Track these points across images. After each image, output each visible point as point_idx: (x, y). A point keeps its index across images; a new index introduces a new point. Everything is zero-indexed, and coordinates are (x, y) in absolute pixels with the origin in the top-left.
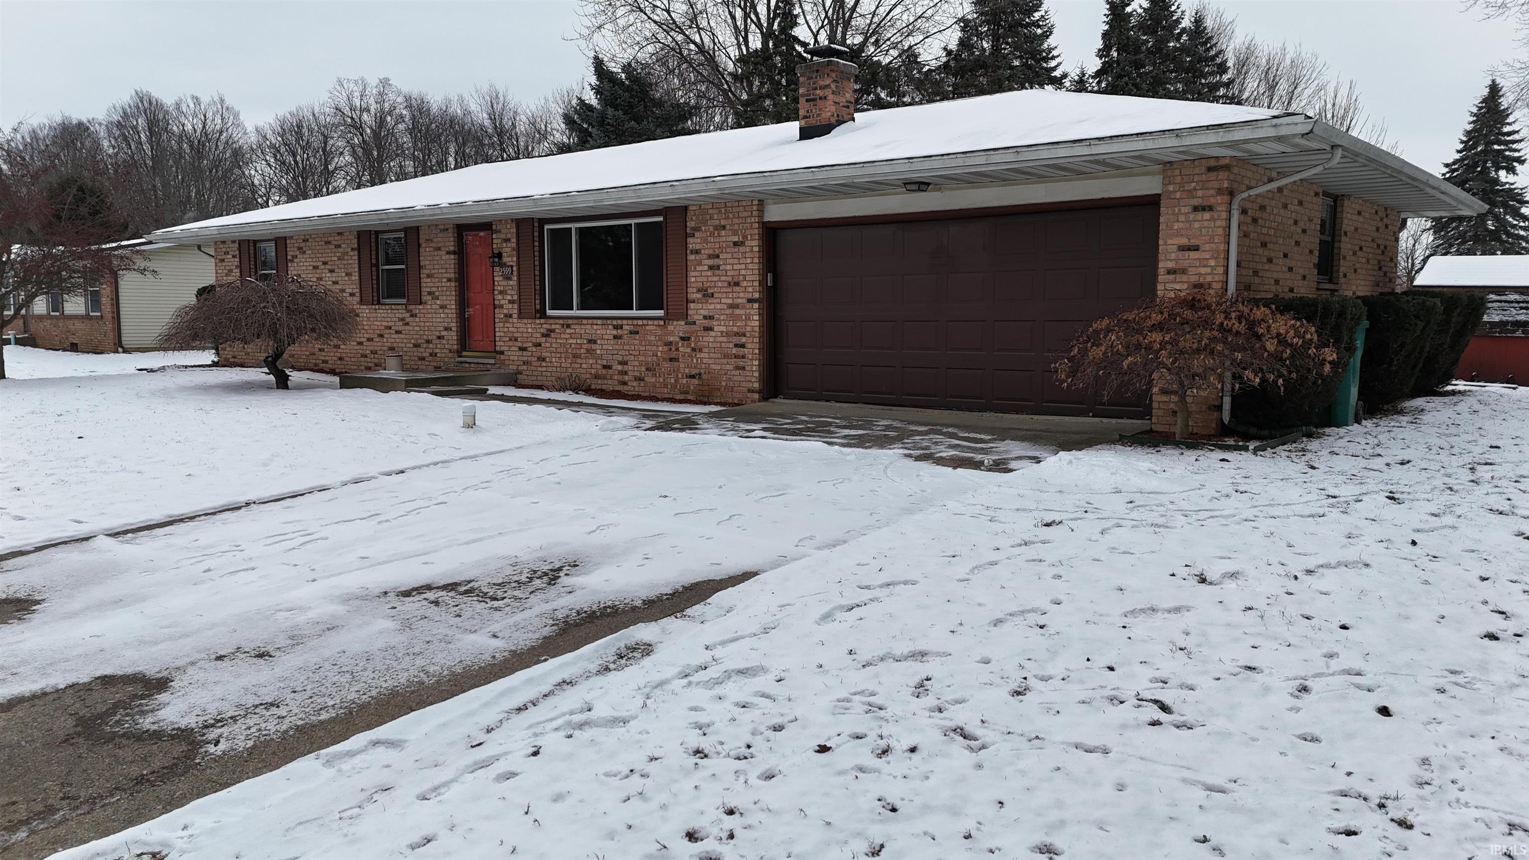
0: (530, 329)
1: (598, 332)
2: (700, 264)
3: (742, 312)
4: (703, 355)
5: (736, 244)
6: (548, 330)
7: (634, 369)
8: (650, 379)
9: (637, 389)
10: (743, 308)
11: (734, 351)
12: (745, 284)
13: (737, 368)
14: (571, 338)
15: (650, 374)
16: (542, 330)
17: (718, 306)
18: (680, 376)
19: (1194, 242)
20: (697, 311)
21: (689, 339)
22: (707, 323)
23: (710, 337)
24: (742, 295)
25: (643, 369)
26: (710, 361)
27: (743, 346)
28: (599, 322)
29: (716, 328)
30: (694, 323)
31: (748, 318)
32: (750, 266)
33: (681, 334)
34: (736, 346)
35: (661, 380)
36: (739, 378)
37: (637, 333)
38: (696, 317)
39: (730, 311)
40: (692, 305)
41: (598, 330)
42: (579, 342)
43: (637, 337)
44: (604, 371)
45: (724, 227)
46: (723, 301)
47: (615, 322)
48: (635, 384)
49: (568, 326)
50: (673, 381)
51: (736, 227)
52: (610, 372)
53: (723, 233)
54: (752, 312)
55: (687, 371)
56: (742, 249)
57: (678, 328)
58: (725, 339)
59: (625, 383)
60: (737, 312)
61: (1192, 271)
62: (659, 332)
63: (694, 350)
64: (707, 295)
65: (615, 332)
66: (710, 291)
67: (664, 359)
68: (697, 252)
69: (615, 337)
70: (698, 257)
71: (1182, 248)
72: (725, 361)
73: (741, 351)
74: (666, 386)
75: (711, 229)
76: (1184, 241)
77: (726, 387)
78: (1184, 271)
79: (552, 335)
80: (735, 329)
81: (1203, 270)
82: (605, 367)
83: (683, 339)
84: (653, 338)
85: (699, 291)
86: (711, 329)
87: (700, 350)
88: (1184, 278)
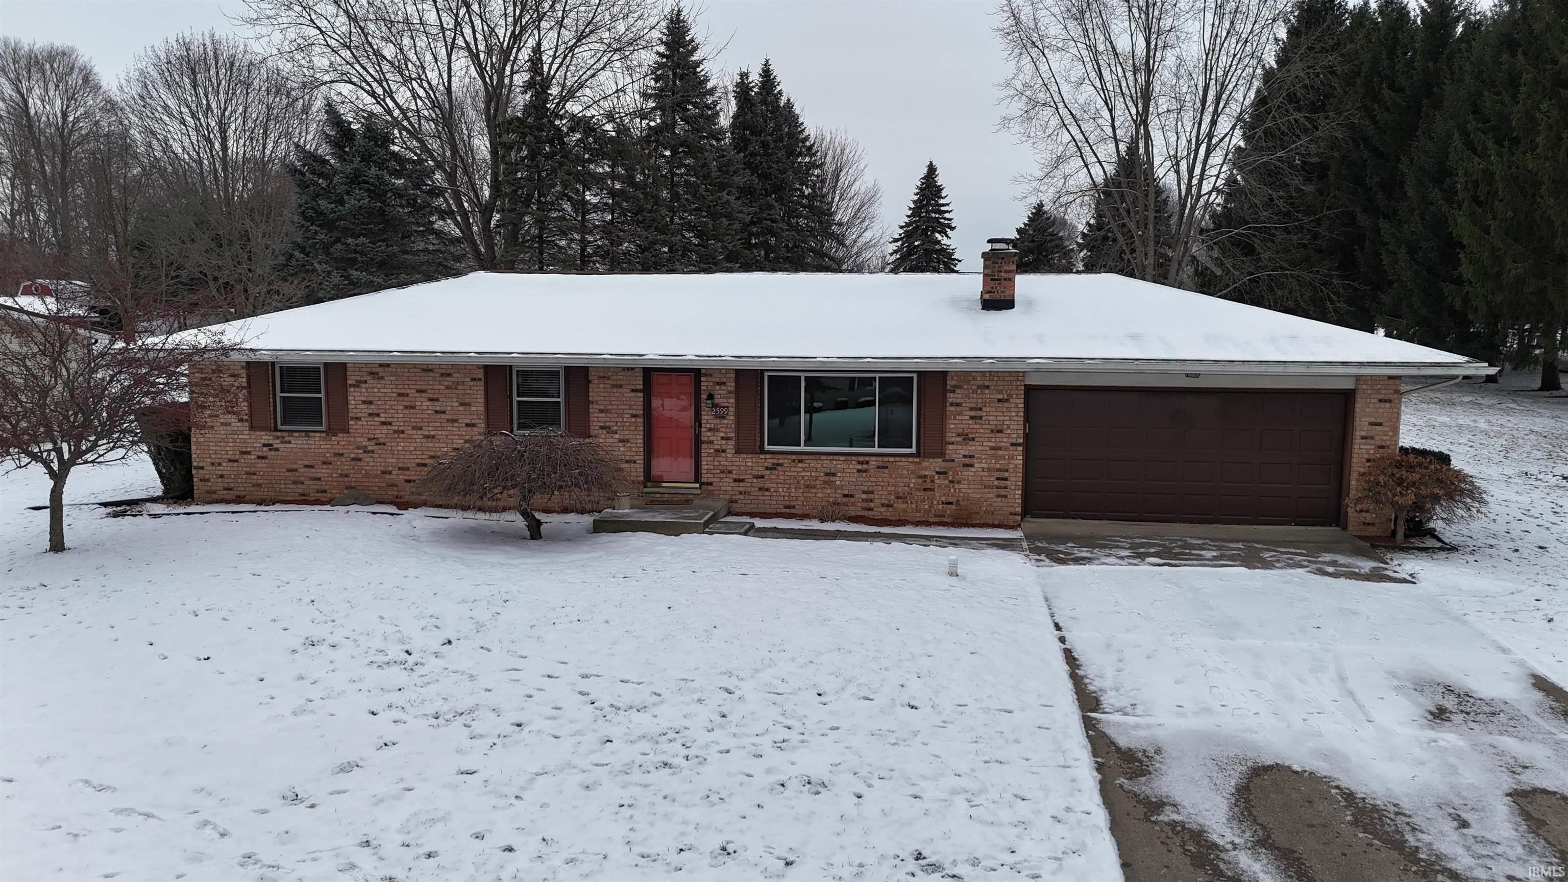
0: (749, 463)
1: (839, 466)
2: (960, 413)
3: (1005, 453)
4: (961, 486)
5: (999, 400)
6: (773, 464)
7: (880, 497)
8: (900, 505)
9: (884, 514)
10: (1006, 449)
11: (996, 483)
12: (1009, 431)
13: (998, 496)
14: (804, 471)
15: (900, 501)
16: (766, 464)
17: (980, 448)
18: (935, 502)
19: (1379, 421)
20: (957, 451)
21: (946, 473)
22: (967, 461)
23: (970, 472)
24: (1006, 440)
25: (893, 497)
26: (969, 491)
27: (1006, 479)
28: (842, 458)
29: (976, 465)
30: (953, 461)
31: (1011, 458)
32: (1015, 418)
33: (937, 470)
34: (998, 479)
35: (914, 506)
36: (1001, 504)
37: (887, 467)
38: (954, 456)
39: (993, 452)
40: (950, 447)
41: (839, 464)
42: (813, 474)
43: (886, 471)
44: (845, 500)
45: (988, 387)
46: (985, 444)
47: (861, 459)
48: (882, 509)
49: (800, 461)
50: (927, 507)
51: (1001, 388)
52: (852, 500)
53: (987, 391)
54: (1016, 453)
55: (943, 499)
56: (1006, 405)
57: (932, 465)
58: (986, 474)
59: (870, 509)
60: (1001, 453)
61: (1377, 438)
62: (912, 467)
63: (951, 482)
64: (967, 438)
65: (860, 467)
66: (970, 436)
67: (919, 490)
68: (958, 405)
69: (859, 471)
70: (958, 409)
71: (1371, 424)
72: (986, 491)
73: (1003, 483)
74: (918, 511)
75: (974, 387)
76: (1373, 420)
77: (987, 512)
78: (1372, 438)
79: (779, 468)
80: (998, 466)
81: (1385, 438)
82: (845, 496)
83: (938, 473)
84: (905, 472)
85: (958, 435)
86: (972, 466)
87: (959, 482)
88: (1372, 442)
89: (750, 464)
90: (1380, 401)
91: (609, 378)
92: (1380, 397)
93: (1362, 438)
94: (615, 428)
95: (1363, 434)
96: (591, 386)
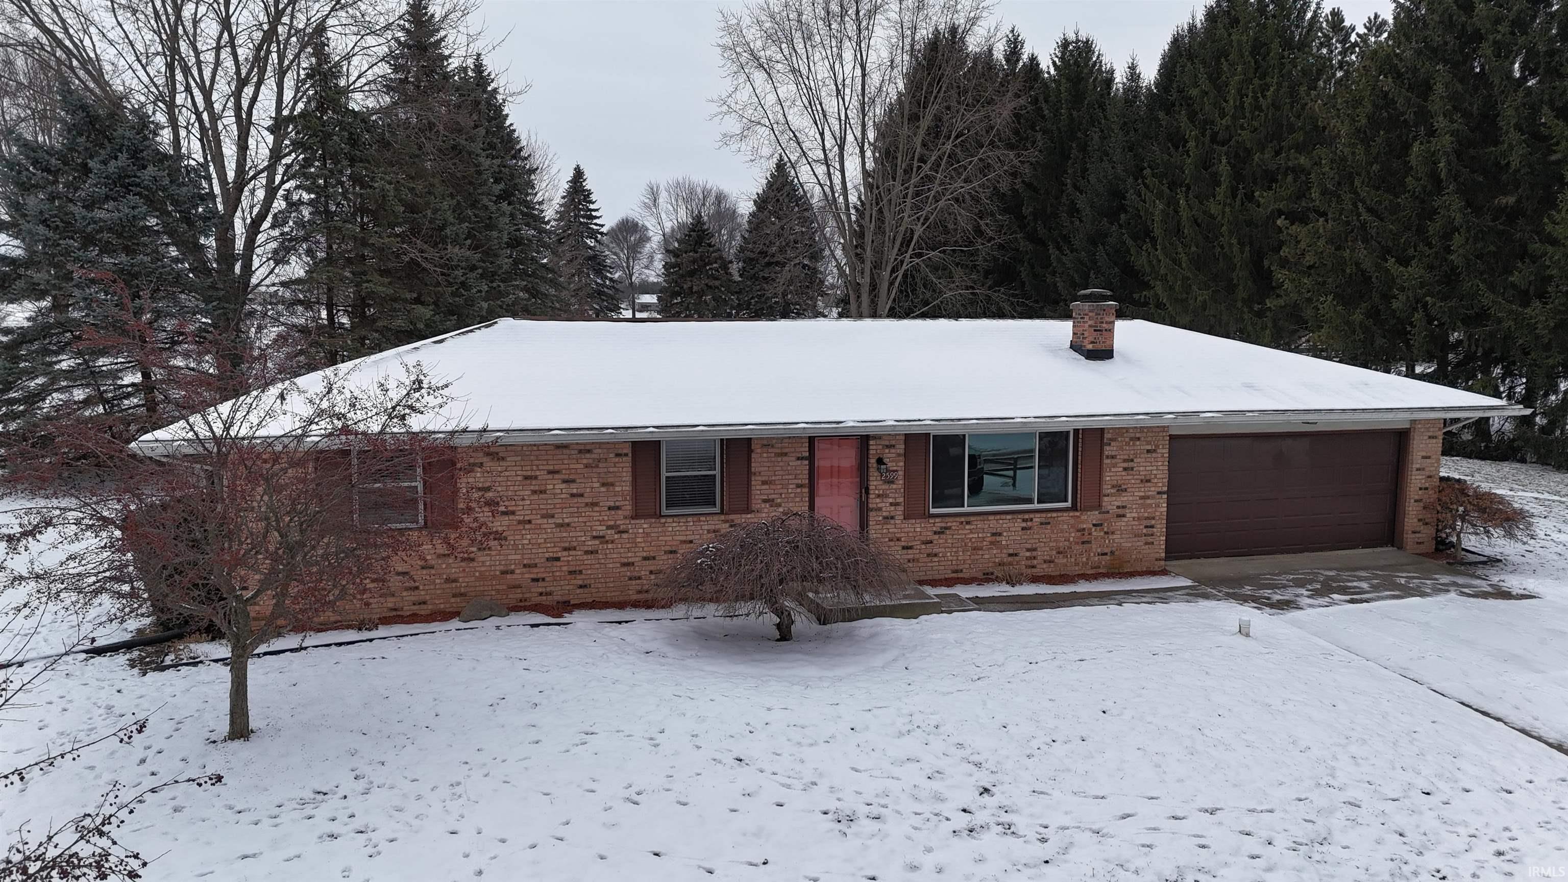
0: (918, 527)
1: (1005, 525)
2: (1115, 466)
3: (1152, 501)
4: (1115, 536)
5: (1148, 451)
6: (941, 528)
7: (1043, 553)
8: (1061, 560)
9: (1046, 570)
10: (1153, 497)
11: (1145, 531)
12: (1156, 481)
13: (1146, 544)
14: (971, 533)
15: (1061, 556)
16: (934, 529)
17: (1131, 498)
18: (1092, 554)
19: (1428, 454)
20: (1111, 503)
21: (1101, 525)
22: (1120, 511)
23: (1122, 523)
24: (1153, 489)
25: (1054, 552)
26: (1122, 541)
27: (1152, 527)
28: (1009, 517)
29: (1128, 515)
30: (1108, 512)
31: (1158, 506)
32: (1161, 468)
33: (1094, 522)
34: (1146, 527)
35: (1073, 560)
36: (1148, 551)
37: (1049, 523)
38: (1109, 507)
39: (1142, 501)
40: (1106, 499)
41: (1004, 523)
42: (980, 535)
43: (1049, 527)
44: (1010, 559)
45: (1139, 439)
46: (1136, 494)
47: (1026, 516)
48: (1045, 566)
49: (968, 523)
50: (1084, 559)
51: (1149, 439)
52: (1017, 558)
53: (1138, 443)
54: (1162, 501)
55: (1099, 550)
56: (1154, 455)
57: (1090, 518)
58: (1136, 523)
59: (1033, 567)
60: (1149, 501)
62: (1072, 521)
63: (1106, 533)
64: (1120, 489)
65: (1024, 525)
66: (1123, 487)
67: (1077, 543)
68: (1113, 457)
69: (1023, 529)
70: (1114, 461)
71: (1424, 457)
72: (1136, 539)
73: (1150, 530)
74: (1077, 564)
75: (1127, 440)
76: (1424, 454)
77: (1136, 560)
78: (1424, 469)
79: (948, 532)
80: (1146, 515)
81: (1432, 469)
82: (1010, 555)
83: (1094, 525)
84: (1065, 527)
85: (1113, 487)
86: (1124, 516)
87: (1113, 533)
88: (1423, 473)
89: (918, 530)
90: (1430, 437)
91: (773, 446)
92: (1431, 434)
93: (1418, 470)
94: (779, 501)
95: (1418, 466)
96: (753, 455)
